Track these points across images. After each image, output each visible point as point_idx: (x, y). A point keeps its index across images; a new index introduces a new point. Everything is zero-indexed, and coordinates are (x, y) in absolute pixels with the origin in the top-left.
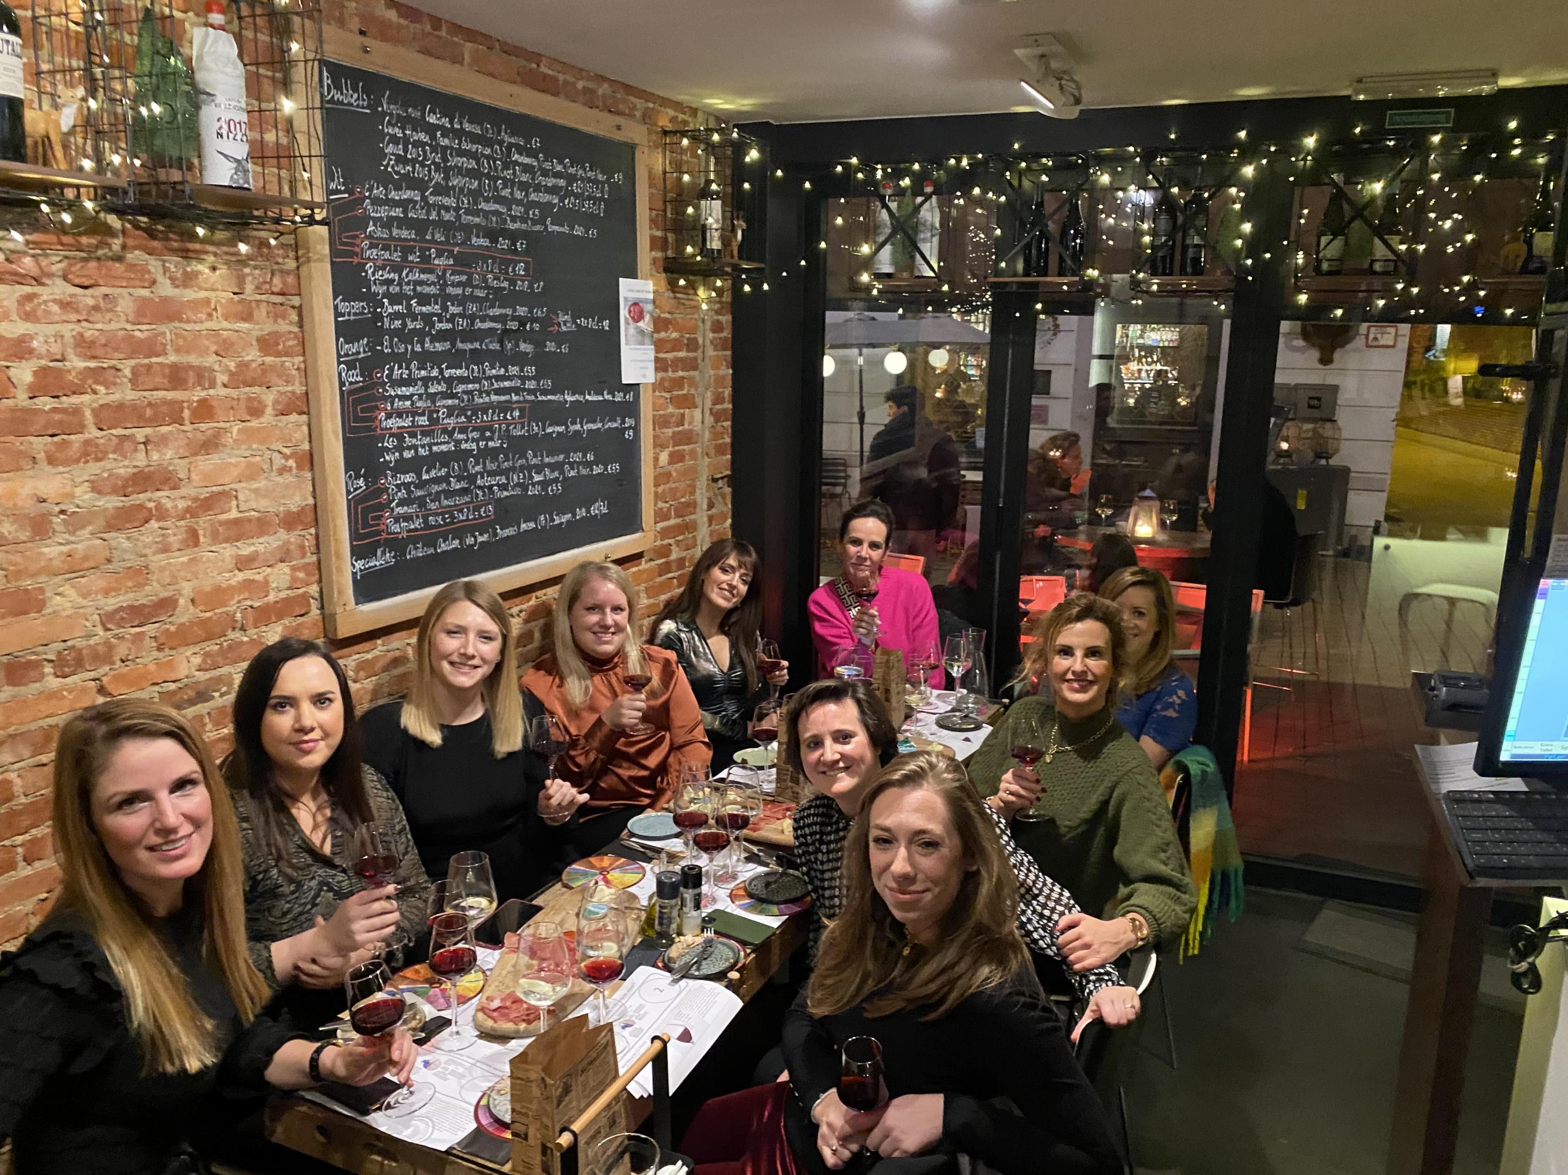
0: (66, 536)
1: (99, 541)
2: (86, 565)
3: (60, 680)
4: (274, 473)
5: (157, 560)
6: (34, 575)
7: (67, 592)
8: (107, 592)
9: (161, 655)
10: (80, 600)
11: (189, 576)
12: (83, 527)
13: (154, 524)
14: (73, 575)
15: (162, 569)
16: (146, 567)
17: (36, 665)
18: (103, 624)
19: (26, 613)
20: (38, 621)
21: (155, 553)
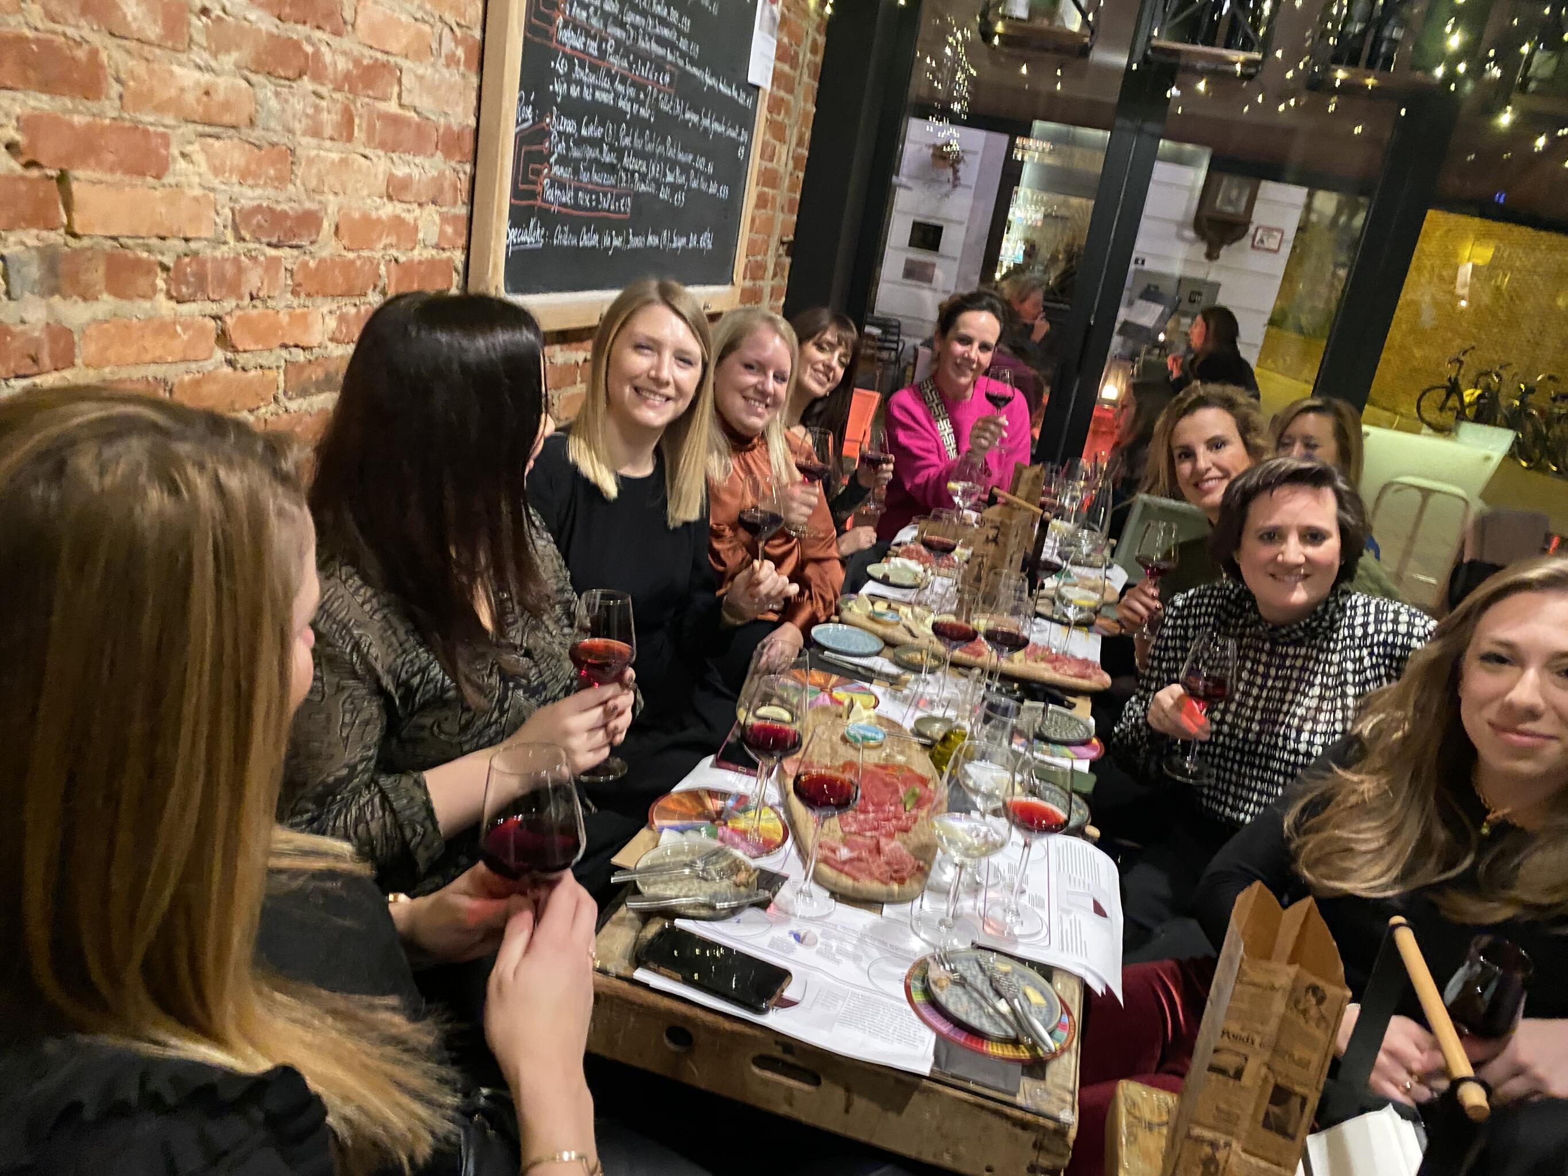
0: (206, 55)
1: (244, 84)
2: (227, 119)
3: (173, 304)
4: (442, 61)
5: (307, 147)
6: (160, 108)
7: (195, 157)
8: (245, 175)
9: (295, 302)
10: (210, 176)
11: (338, 188)
12: (228, 51)
13: (306, 83)
14: (208, 129)
15: (311, 162)
16: (293, 152)
17: (147, 269)
18: (236, 229)
19: (142, 174)
20: (158, 194)
21: (304, 133)
